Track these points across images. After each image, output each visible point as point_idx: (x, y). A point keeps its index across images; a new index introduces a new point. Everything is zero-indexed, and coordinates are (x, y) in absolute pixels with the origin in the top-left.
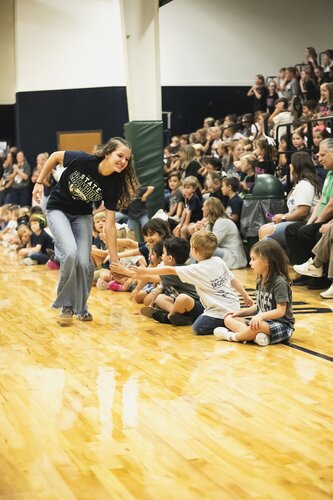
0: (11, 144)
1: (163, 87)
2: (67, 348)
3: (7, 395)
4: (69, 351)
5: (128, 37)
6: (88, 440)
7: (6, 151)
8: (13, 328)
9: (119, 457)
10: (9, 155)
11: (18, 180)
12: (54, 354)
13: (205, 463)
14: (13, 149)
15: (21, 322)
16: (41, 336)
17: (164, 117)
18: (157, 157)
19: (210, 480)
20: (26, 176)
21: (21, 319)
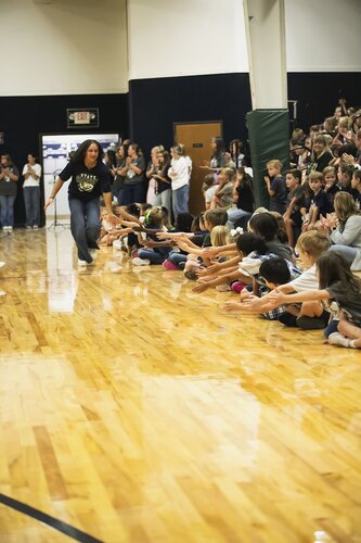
0: (123, 136)
1: (288, 73)
2: (187, 353)
3: (121, 402)
4: (190, 356)
5: (250, 18)
6: (211, 451)
7: (117, 144)
8: (126, 331)
9: (245, 470)
10: (122, 148)
11: (131, 175)
12: (172, 359)
13: (340, 478)
14: (125, 142)
15: (136, 325)
16: (158, 340)
17: (290, 105)
18: (282, 148)
19: (346, 495)
20: (139, 170)
21: (136, 321)
